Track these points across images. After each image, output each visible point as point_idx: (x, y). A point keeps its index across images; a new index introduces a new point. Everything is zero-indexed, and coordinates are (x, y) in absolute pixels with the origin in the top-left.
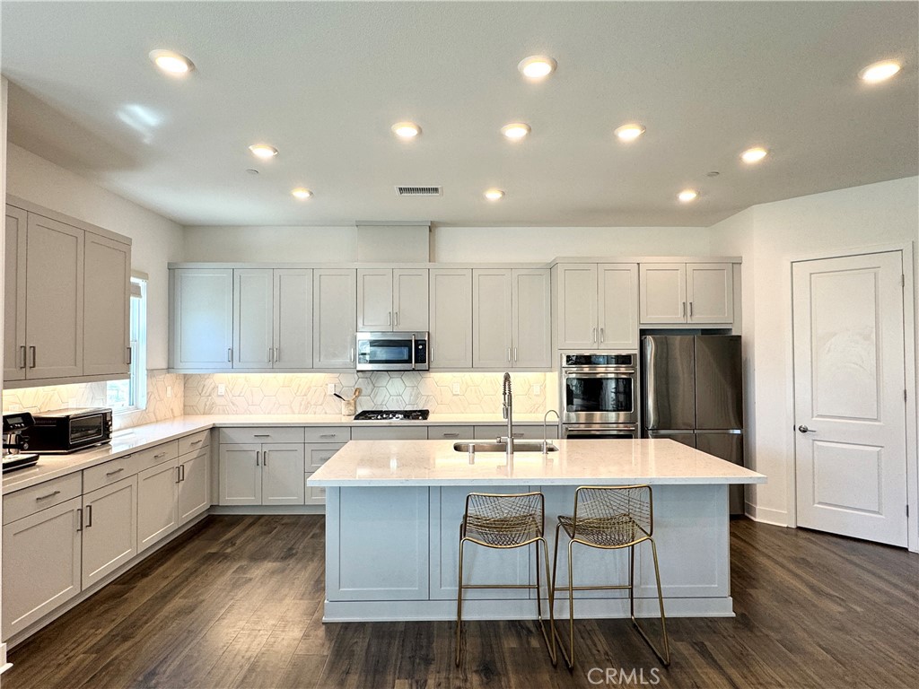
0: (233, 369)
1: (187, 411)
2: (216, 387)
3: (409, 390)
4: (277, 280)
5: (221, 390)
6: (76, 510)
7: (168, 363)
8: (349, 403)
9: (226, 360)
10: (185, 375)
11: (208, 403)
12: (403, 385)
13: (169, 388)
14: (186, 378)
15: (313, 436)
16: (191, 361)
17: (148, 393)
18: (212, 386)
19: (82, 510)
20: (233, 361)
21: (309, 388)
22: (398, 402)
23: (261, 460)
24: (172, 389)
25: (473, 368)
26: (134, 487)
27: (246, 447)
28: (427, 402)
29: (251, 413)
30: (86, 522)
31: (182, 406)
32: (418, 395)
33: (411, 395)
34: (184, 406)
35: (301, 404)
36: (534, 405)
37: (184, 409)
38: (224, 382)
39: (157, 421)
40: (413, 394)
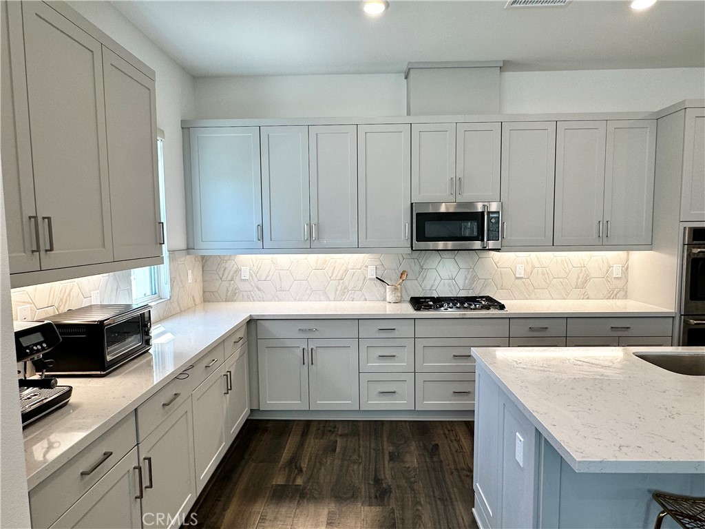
0: (263, 249)
1: (208, 297)
2: (238, 271)
3: (463, 273)
4: (312, 138)
5: (245, 274)
6: (131, 470)
7: (188, 244)
8: (396, 289)
9: (255, 239)
10: (203, 257)
11: (230, 289)
12: (456, 266)
13: (190, 272)
14: (204, 260)
15: (368, 330)
16: (213, 240)
17: (171, 280)
18: (234, 269)
19: (140, 469)
20: (263, 241)
21: (346, 270)
22: (450, 286)
23: (308, 358)
24: (192, 273)
25: (554, 246)
26: (189, 414)
27: (289, 343)
28: (484, 286)
29: (279, 300)
30: (146, 483)
31: (201, 293)
32: (474, 278)
33: (466, 278)
34: (204, 292)
35: (337, 290)
36: (613, 290)
37: (203, 296)
38: (249, 263)
39: (181, 311)
40: (469, 276)
